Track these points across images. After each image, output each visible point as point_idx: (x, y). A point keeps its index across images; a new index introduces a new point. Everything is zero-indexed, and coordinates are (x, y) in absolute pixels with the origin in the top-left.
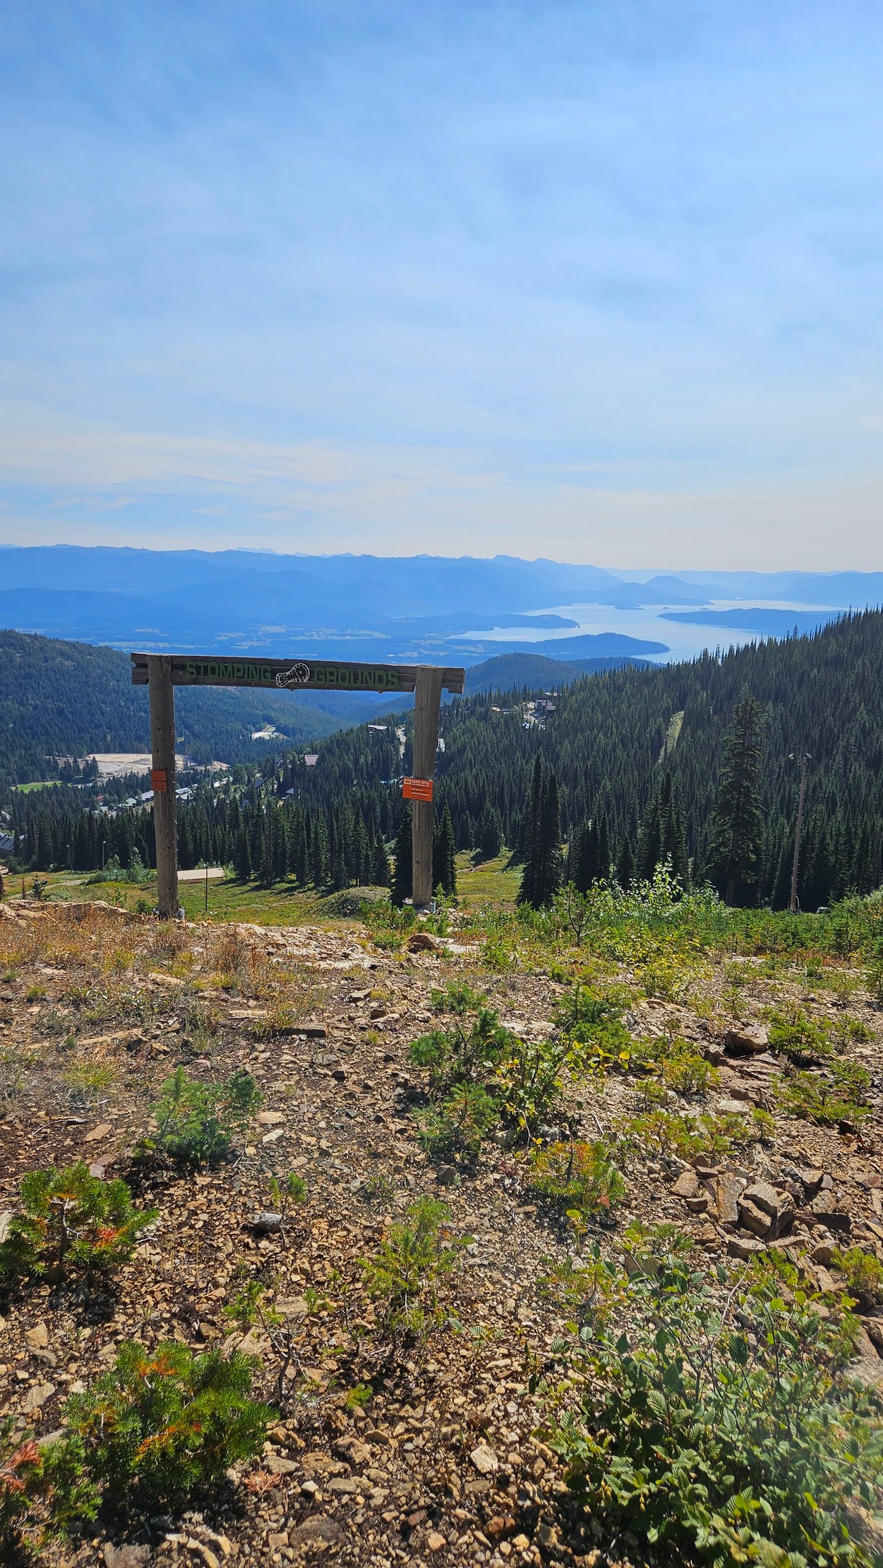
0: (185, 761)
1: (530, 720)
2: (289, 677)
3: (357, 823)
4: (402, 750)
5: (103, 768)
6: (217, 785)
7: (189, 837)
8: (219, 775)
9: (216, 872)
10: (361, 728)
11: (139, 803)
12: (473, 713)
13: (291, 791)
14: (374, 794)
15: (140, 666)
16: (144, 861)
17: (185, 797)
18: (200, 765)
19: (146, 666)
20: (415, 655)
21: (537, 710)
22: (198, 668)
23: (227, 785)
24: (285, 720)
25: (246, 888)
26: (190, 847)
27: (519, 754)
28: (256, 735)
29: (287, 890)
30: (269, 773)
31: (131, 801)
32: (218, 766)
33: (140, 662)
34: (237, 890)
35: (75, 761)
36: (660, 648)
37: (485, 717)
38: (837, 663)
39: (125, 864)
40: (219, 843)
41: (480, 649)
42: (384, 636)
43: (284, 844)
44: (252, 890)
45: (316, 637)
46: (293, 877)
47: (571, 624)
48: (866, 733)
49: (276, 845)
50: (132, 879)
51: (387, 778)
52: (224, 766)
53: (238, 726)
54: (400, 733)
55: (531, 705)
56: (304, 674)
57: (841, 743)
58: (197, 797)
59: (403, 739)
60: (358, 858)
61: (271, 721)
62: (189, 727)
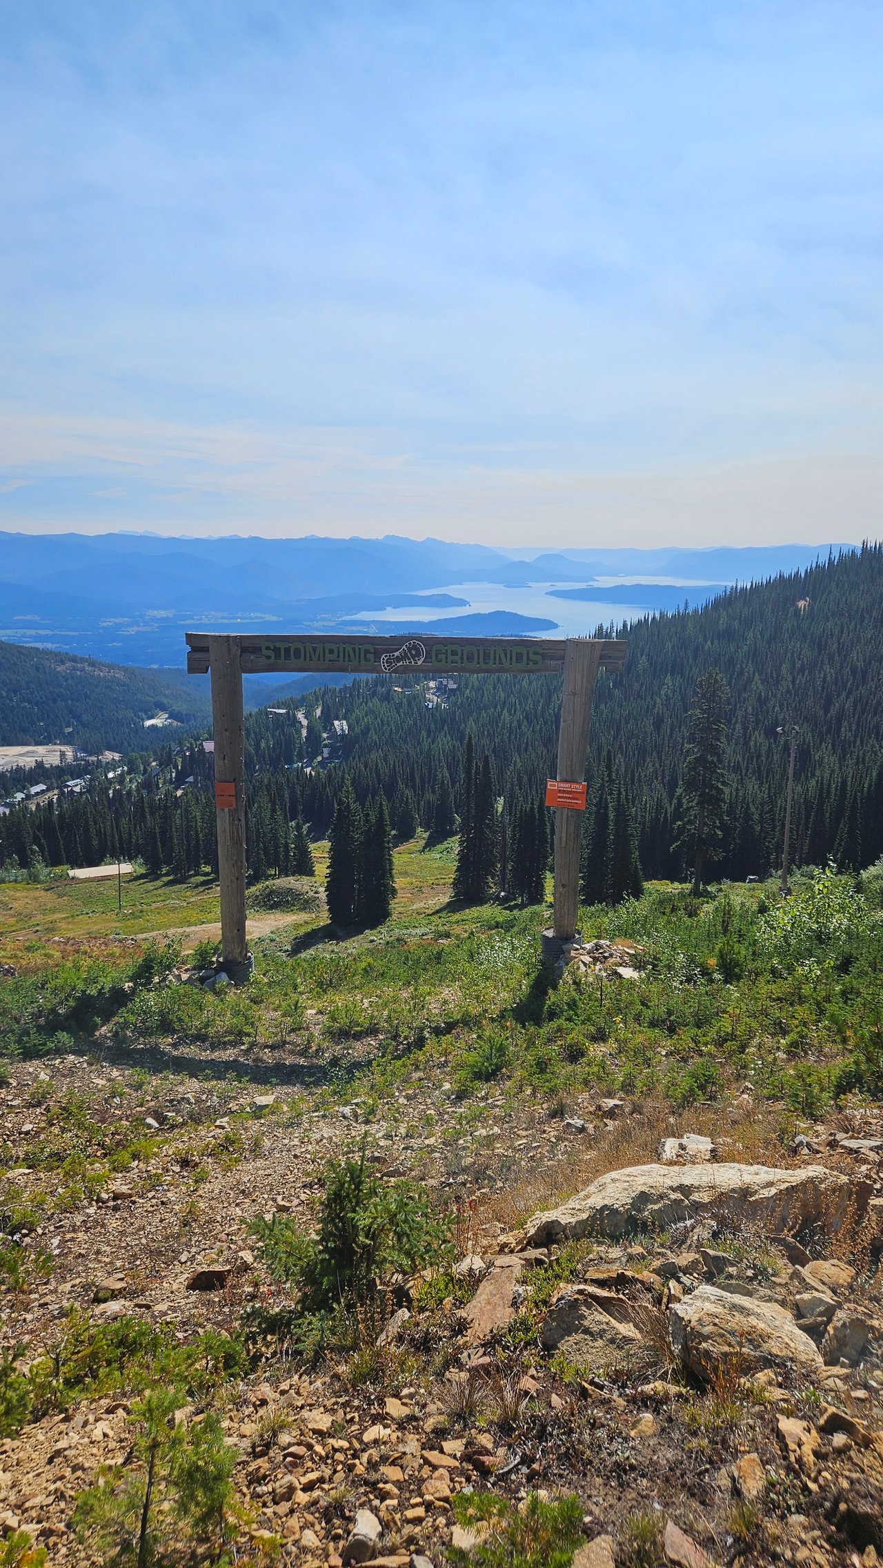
0: (75, 752)
1: (433, 699)
3: (274, 811)
4: (304, 733)
6: (111, 775)
7: (93, 831)
8: (112, 766)
9: (126, 868)
10: (260, 713)
11: (28, 797)
12: (374, 694)
13: (191, 779)
14: (283, 780)
16: (45, 860)
17: (77, 789)
18: (90, 755)
21: (438, 689)
23: (122, 775)
24: (178, 706)
25: (158, 883)
26: (95, 843)
27: (424, 733)
28: (148, 723)
29: (203, 883)
30: (166, 761)
31: (19, 796)
32: (109, 756)
34: (150, 886)
36: (549, 625)
37: (387, 697)
38: (728, 635)
39: (25, 863)
40: (125, 836)
42: (275, 619)
43: (197, 835)
44: (166, 884)
46: (208, 869)
47: (462, 603)
48: (762, 702)
49: (188, 837)
50: (34, 879)
51: (290, 762)
52: (117, 756)
53: (130, 714)
54: (300, 716)
55: (432, 684)
57: (740, 713)
58: (90, 789)
59: (305, 722)
60: (276, 847)
61: (163, 708)
62: (77, 717)
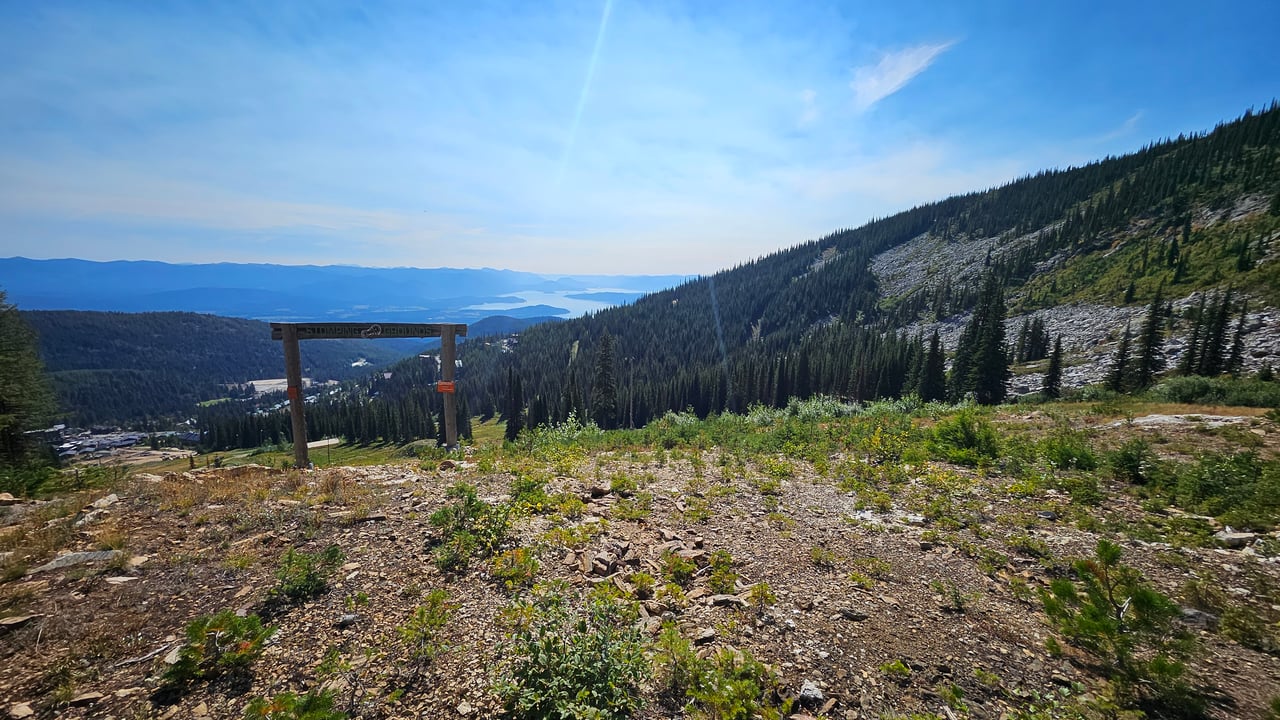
0: (311, 381)
1: (506, 348)
2: (369, 333)
3: (416, 407)
4: (439, 367)
5: (257, 389)
6: (332, 393)
7: (316, 423)
8: (333, 388)
9: (334, 441)
10: (416, 358)
11: (283, 407)
12: (476, 346)
13: (377, 393)
14: (424, 391)
15: (276, 330)
16: (288, 439)
17: (312, 401)
18: (320, 382)
19: (280, 330)
20: (443, 318)
21: (508, 343)
22: (314, 330)
23: (338, 393)
24: (370, 356)
25: (352, 448)
26: (317, 428)
27: (501, 365)
28: (354, 365)
29: (377, 447)
30: (363, 384)
31: (278, 406)
32: (331, 382)
33: (277, 328)
34: (348, 449)
35: (239, 386)
36: (566, 311)
37: (483, 348)
38: (643, 316)
39: (276, 441)
40: (335, 425)
41: (478, 314)
43: (374, 422)
44: (357, 448)
45: (387, 311)
46: (381, 439)
47: (523, 301)
48: (657, 347)
49: (369, 423)
50: (281, 450)
51: (432, 382)
52: (336, 383)
53: (344, 360)
54: (437, 358)
55: (505, 341)
56: (378, 330)
57: (647, 352)
58: (319, 401)
59: (439, 362)
60: (418, 424)
61: (363, 357)
62: (314, 363)
